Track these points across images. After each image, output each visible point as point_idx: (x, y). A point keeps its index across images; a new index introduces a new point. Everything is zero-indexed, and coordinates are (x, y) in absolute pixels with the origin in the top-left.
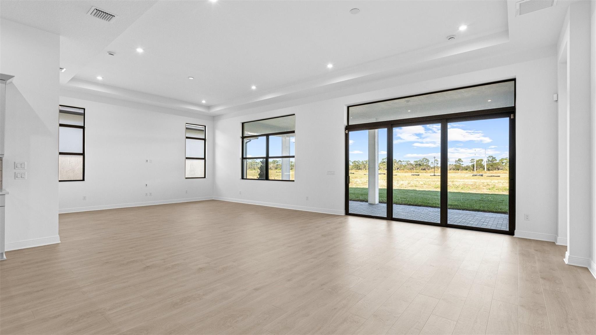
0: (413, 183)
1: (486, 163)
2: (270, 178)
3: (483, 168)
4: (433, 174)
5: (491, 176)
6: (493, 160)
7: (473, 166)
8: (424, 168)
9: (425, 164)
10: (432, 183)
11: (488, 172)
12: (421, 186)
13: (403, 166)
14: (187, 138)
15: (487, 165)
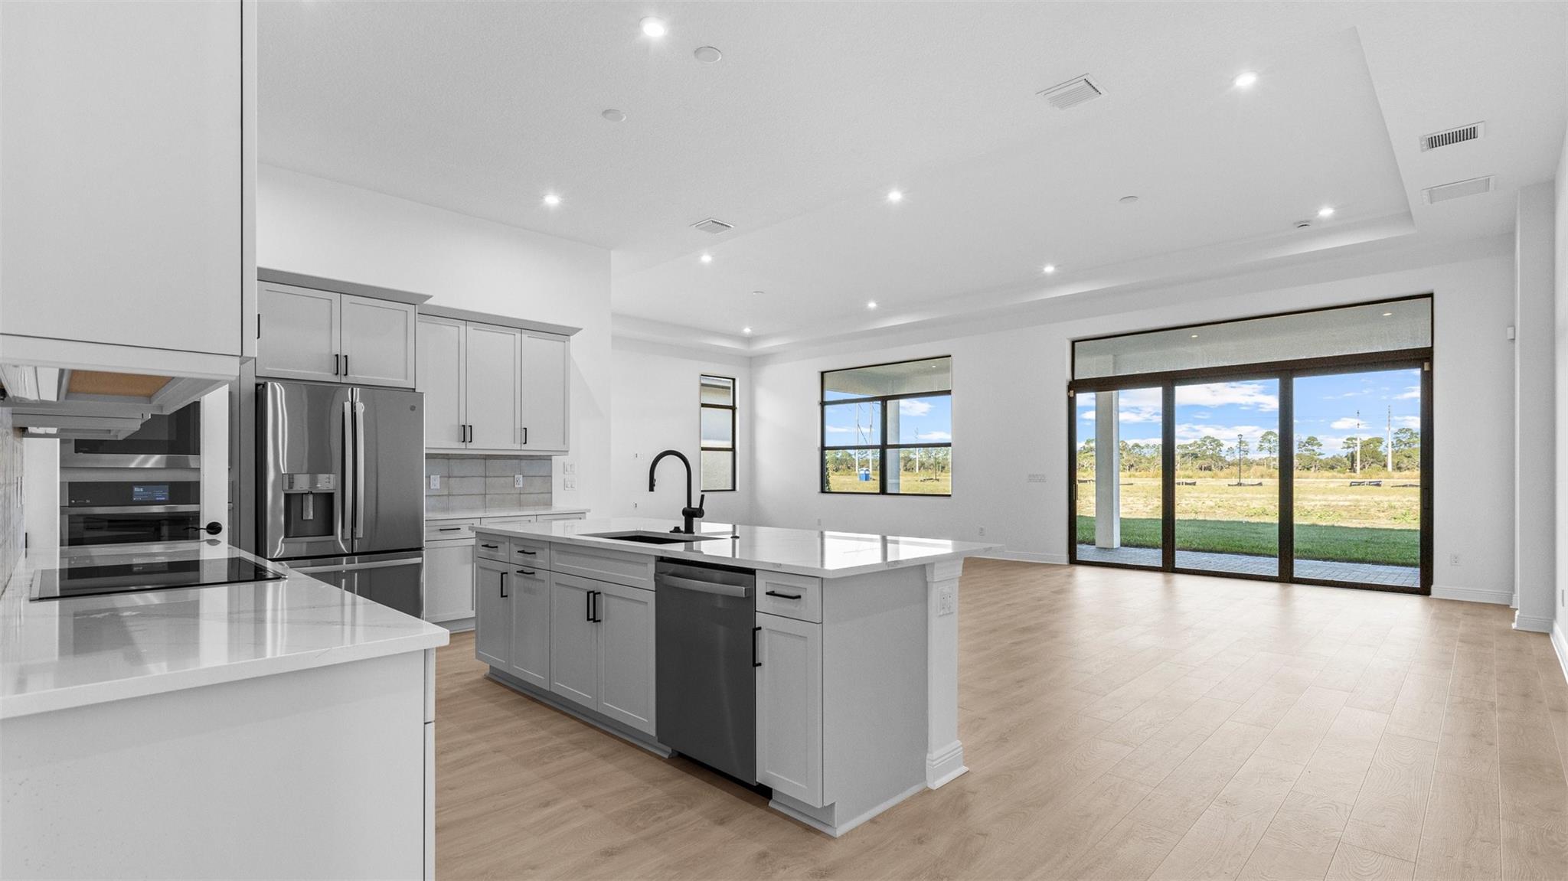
0: (1187, 504)
1: (1390, 449)
2: (889, 491)
3: (1383, 464)
4: (1235, 481)
5: (1406, 486)
6: (1411, 440)
7: (1352, 458)
8: (1206, 463)
9: (1211, 452)
10: (1239, 504)
11: (1397, 474)
12: (1209, 512)
13: (1147, 459)
14: (703, 405)
15: (1394, 454)
